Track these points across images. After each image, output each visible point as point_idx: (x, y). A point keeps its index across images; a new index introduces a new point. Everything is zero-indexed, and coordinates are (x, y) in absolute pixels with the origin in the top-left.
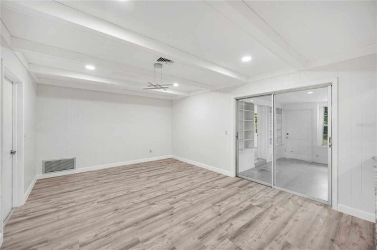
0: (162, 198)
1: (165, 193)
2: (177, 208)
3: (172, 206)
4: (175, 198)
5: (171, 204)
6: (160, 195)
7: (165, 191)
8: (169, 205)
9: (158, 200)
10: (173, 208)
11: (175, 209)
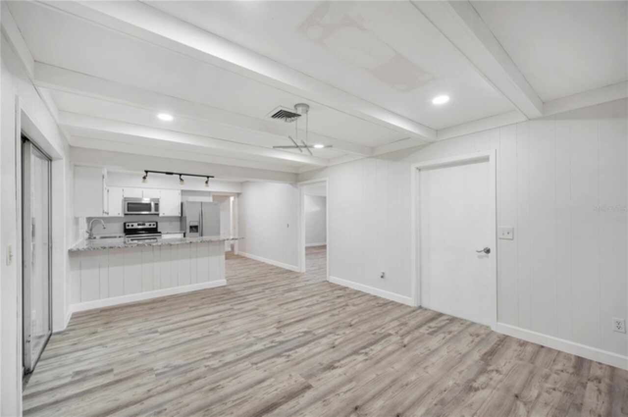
0: (295, 343)
1: (290, 353)
2: (271, 329)
3: (278, 331)
4: (272, 342)
5: (280, 332)
6: (300, 349)
7: (291, 358)
8: (282, 332)
9: (301, 339)
10: (278, 328)
11: (274, 327)
